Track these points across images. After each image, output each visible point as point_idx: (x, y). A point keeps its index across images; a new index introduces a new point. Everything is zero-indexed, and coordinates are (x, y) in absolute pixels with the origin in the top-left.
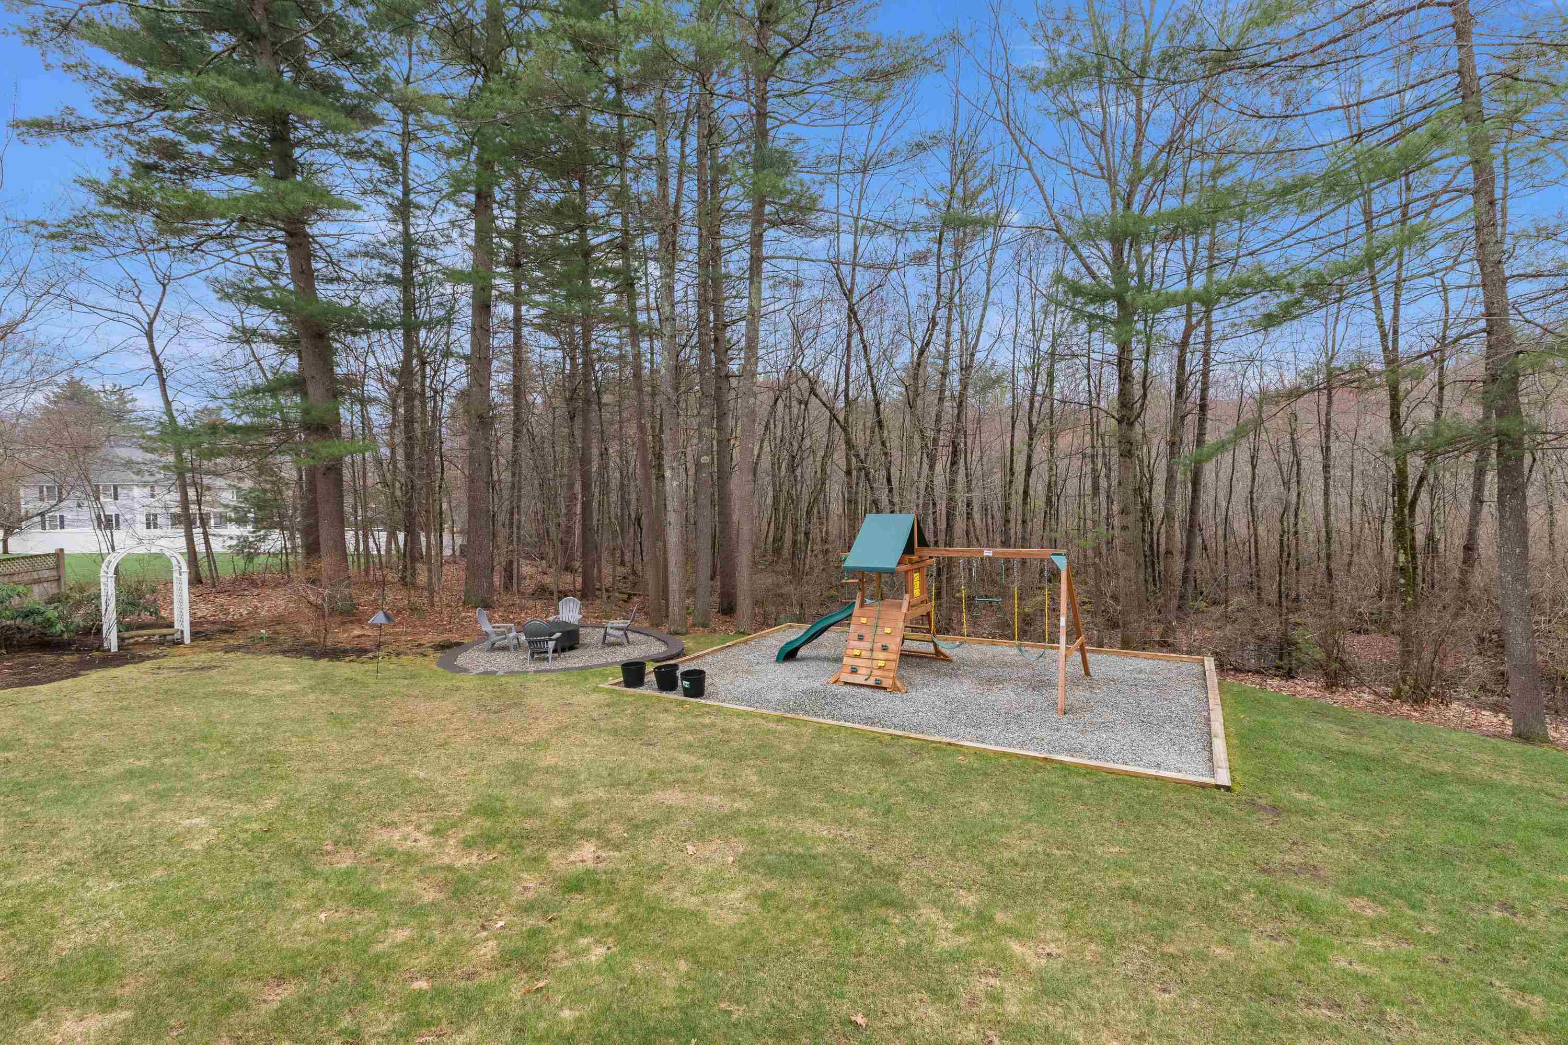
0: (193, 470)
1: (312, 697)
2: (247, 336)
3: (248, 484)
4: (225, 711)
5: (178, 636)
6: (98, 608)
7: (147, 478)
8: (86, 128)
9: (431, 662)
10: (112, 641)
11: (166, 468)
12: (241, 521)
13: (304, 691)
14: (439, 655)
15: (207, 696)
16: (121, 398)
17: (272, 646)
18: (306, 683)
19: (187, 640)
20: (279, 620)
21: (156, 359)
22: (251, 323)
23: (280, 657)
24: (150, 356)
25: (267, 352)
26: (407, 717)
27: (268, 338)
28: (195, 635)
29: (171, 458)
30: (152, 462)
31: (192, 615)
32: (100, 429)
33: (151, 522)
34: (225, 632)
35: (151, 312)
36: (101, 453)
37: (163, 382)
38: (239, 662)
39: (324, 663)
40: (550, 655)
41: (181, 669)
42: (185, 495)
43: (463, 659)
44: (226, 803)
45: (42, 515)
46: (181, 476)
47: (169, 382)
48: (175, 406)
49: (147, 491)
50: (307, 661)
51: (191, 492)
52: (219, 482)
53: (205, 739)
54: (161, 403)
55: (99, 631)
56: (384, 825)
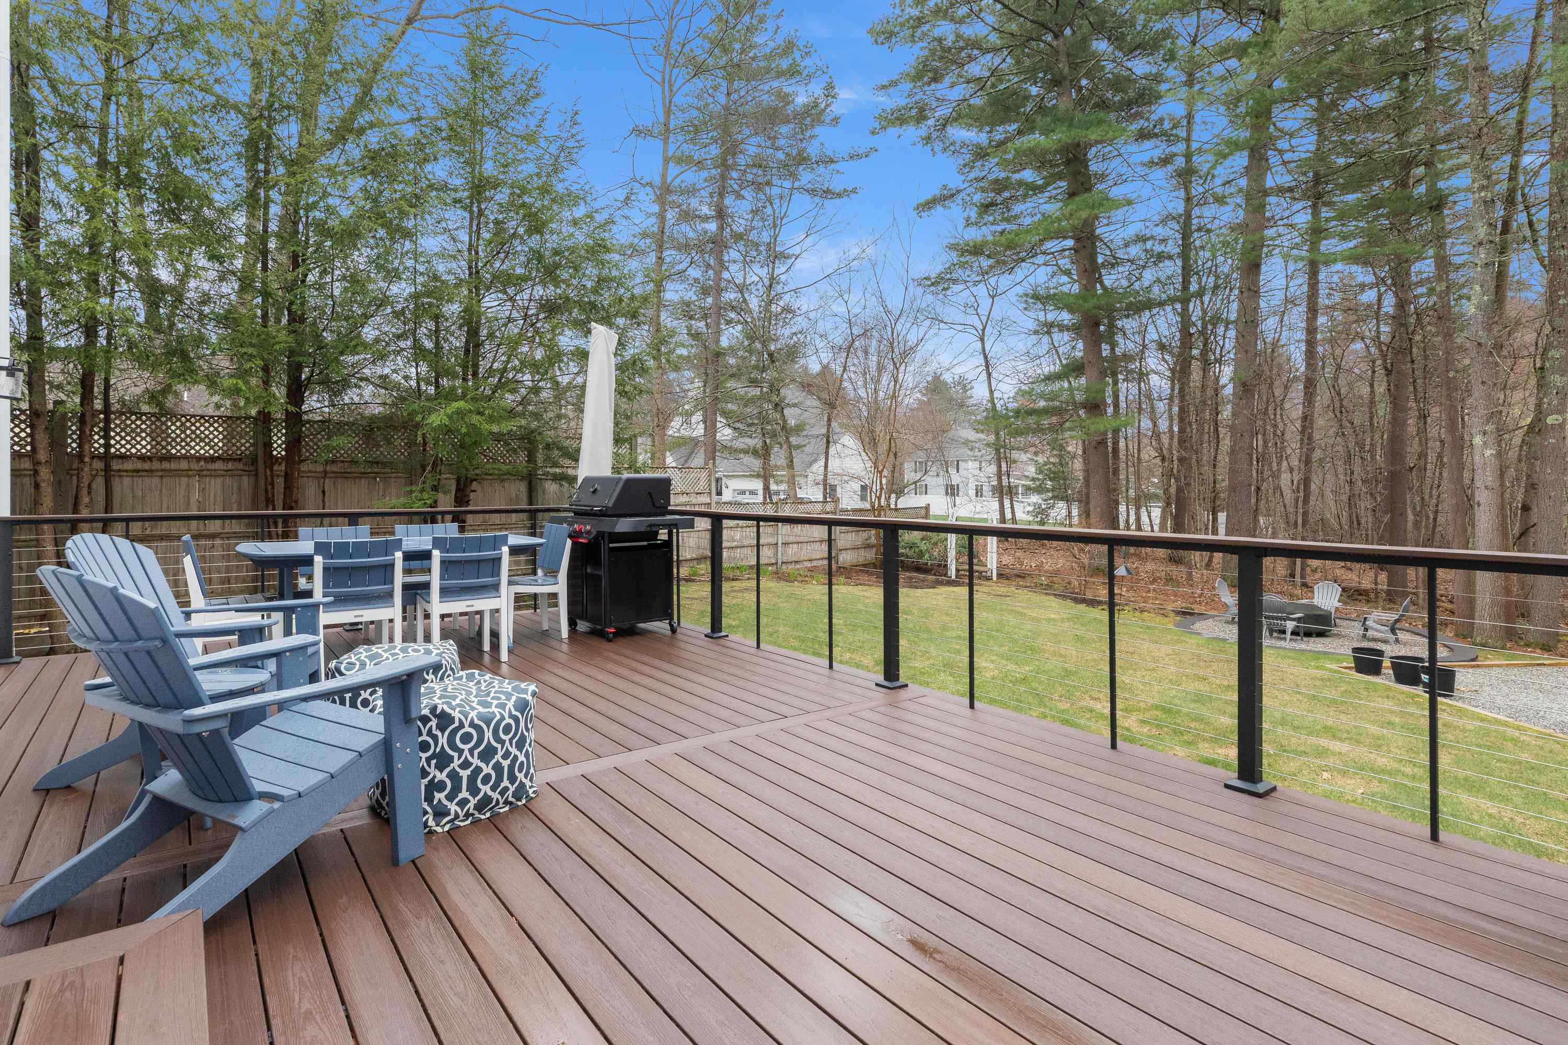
0: (1005, 447)
1: (1067, 624)
2: (1048, 328)
3: (1041, 459)
4: (1012, 620)
5: (989, 574)
6: (946, 547)
7: (977, 453)
8: (952, 195)
9: (1169, 623)
10: (952, 573)
11: (988, 445)
12: (1039, 490)
13: (1062, 620)
14: (1178, 618)
15: (1002, 610)
16: (964, 388)
17: (1048, 589)
18: (1065, 616)
19: (995, 578)
20: (1057, 573)
21: (986, 357)
22: (1051, 317)
23: (1052, 598)
24: (982, 357)
25: (1062, 339)
26: (1131, 649)
27: (1062, 328)
28: (1000, 575)
29: (992, 438)
30: (980, 440)
31: (999, 562)
32: (950, 416)
33: (979, 492)
34: (1019, 576)
35: (984, 319)
36: (951, 434)
37: (989, 375)
38: (1023, 594)
39: (1082, 607)
40: (1288, 636)
41: (989, 594)
42: (1000, 467)
43: (1199, 626)
44: (1004, 662)
45: (915, 483)
46: (997, 451)
47: (994, 375)
48: (996, 394)
49: (977, 464)
50: (1070, 603)
51: (1004, 465)
52: (1024, 457)
53: (998, 631)
54: (987, 394)
55: (946, 566)
56: (1092, 698)
